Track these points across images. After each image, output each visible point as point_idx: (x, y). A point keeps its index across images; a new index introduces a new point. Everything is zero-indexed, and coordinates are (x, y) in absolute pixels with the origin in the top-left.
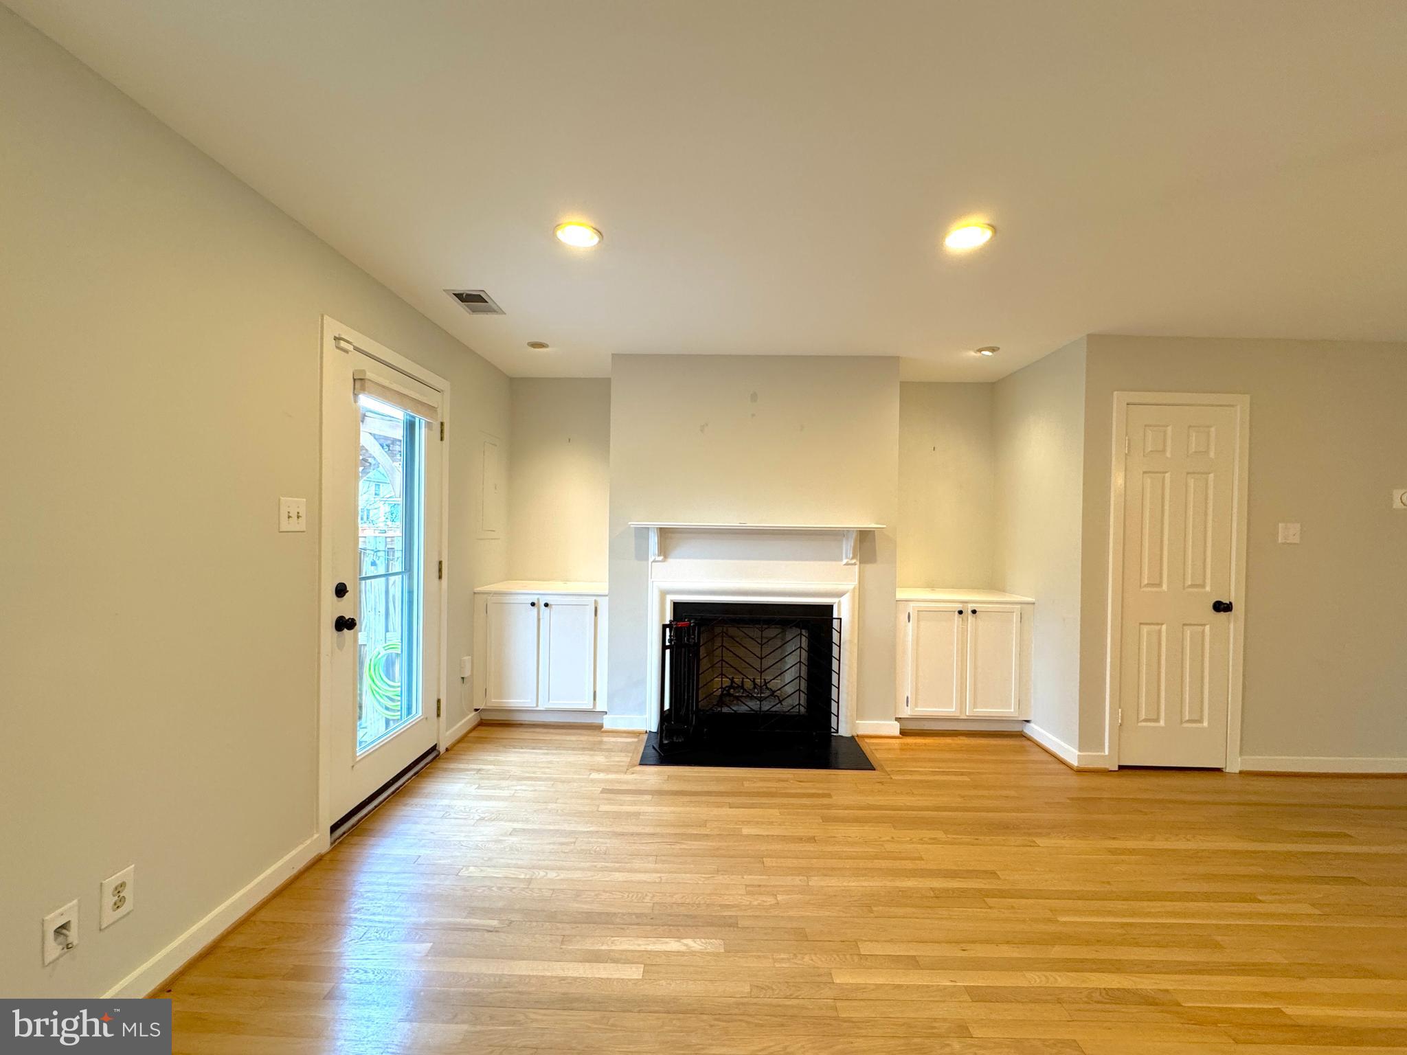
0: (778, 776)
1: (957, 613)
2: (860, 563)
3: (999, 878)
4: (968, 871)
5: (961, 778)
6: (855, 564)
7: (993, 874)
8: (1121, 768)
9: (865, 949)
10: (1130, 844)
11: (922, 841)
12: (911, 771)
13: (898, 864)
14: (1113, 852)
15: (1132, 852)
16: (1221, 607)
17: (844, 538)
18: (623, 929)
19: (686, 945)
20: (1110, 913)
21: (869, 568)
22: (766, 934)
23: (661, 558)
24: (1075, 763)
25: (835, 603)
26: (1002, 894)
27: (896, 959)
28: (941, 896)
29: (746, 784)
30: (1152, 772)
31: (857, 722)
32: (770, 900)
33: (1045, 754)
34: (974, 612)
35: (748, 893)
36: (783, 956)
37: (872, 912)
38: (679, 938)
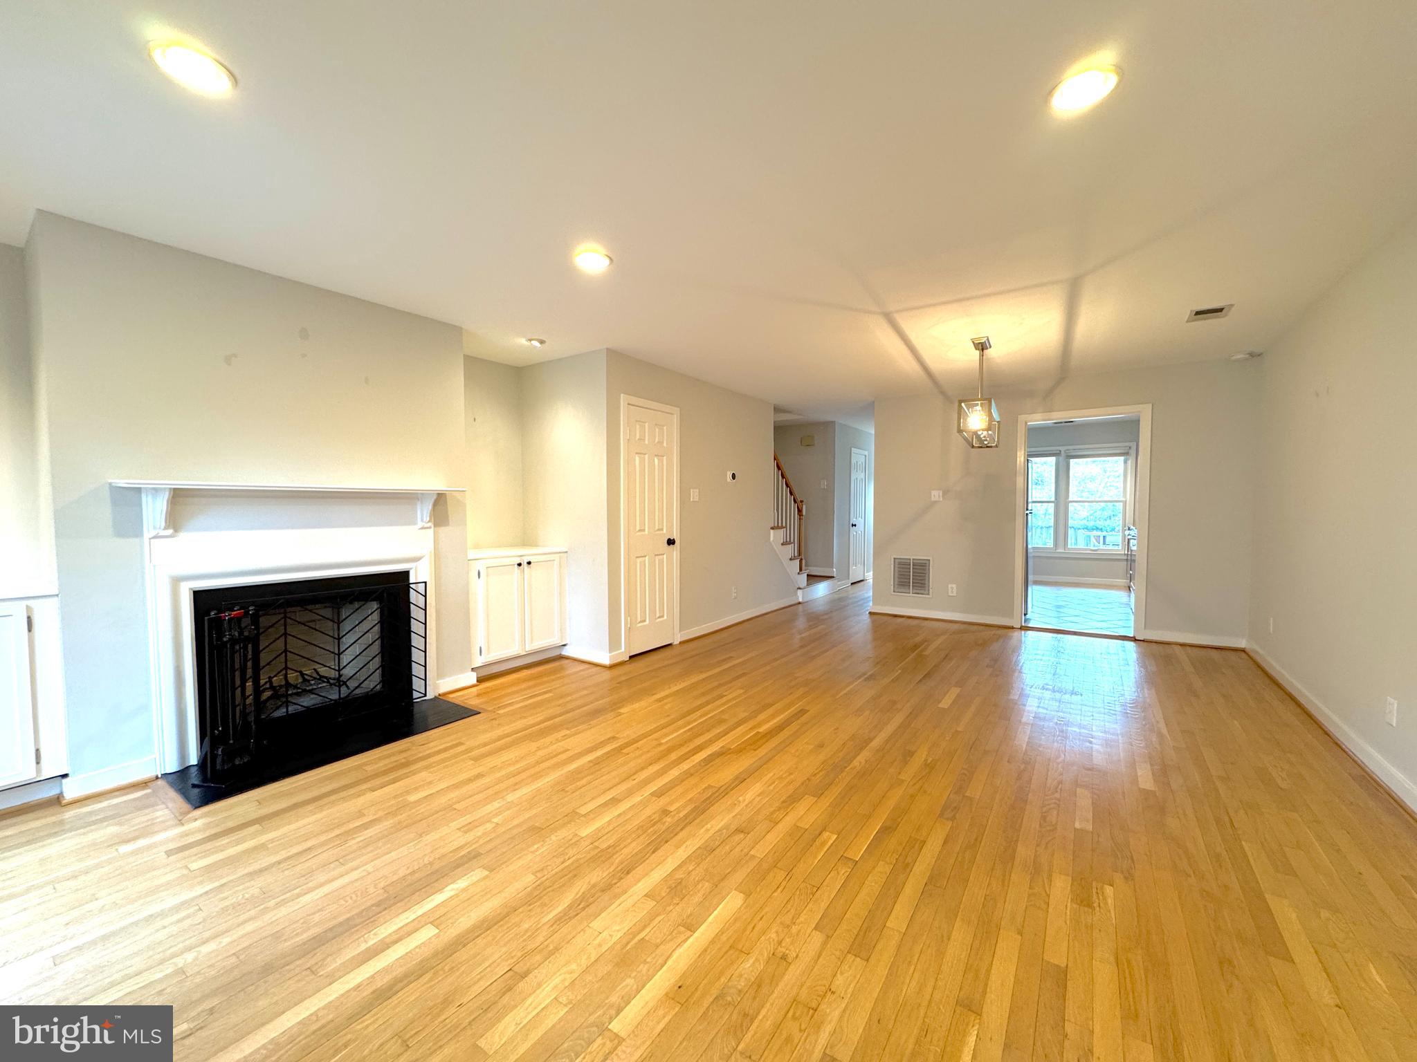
0: (396, 749)
1: (516, 566)
2: (434, 526)
3: (618, 738)
4: (601, 743)
5: (547, 696)
6: (430, 528)
7: (614, 738)
8: (631, 657)
9: (583, 811)
10: (663, 694)
11: (558, 740)
12: (510, 704)
13: (555, 760)
14: (659, 700)
15: (667, 697)
16: (671, 542)
17: (419, 502)
18: (374, 921)
19: (453, 890)
20: (680, 728)
21: (443, 530)
22: (508, 845)
23: (170, 532)
24: (607, 662)
25: (411, 569)
26: (628, 744)
27: (605, 805)
28: (597, 762)
29: (369, 768)
30: (643, 656)
31: (437, 682)
32: (489, 826)
33: (583, 664)
34: (529, 563)
35: (466, 832)
36: (536, 847)
37: (567, 792)
38: (440, 890)
